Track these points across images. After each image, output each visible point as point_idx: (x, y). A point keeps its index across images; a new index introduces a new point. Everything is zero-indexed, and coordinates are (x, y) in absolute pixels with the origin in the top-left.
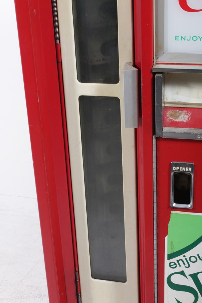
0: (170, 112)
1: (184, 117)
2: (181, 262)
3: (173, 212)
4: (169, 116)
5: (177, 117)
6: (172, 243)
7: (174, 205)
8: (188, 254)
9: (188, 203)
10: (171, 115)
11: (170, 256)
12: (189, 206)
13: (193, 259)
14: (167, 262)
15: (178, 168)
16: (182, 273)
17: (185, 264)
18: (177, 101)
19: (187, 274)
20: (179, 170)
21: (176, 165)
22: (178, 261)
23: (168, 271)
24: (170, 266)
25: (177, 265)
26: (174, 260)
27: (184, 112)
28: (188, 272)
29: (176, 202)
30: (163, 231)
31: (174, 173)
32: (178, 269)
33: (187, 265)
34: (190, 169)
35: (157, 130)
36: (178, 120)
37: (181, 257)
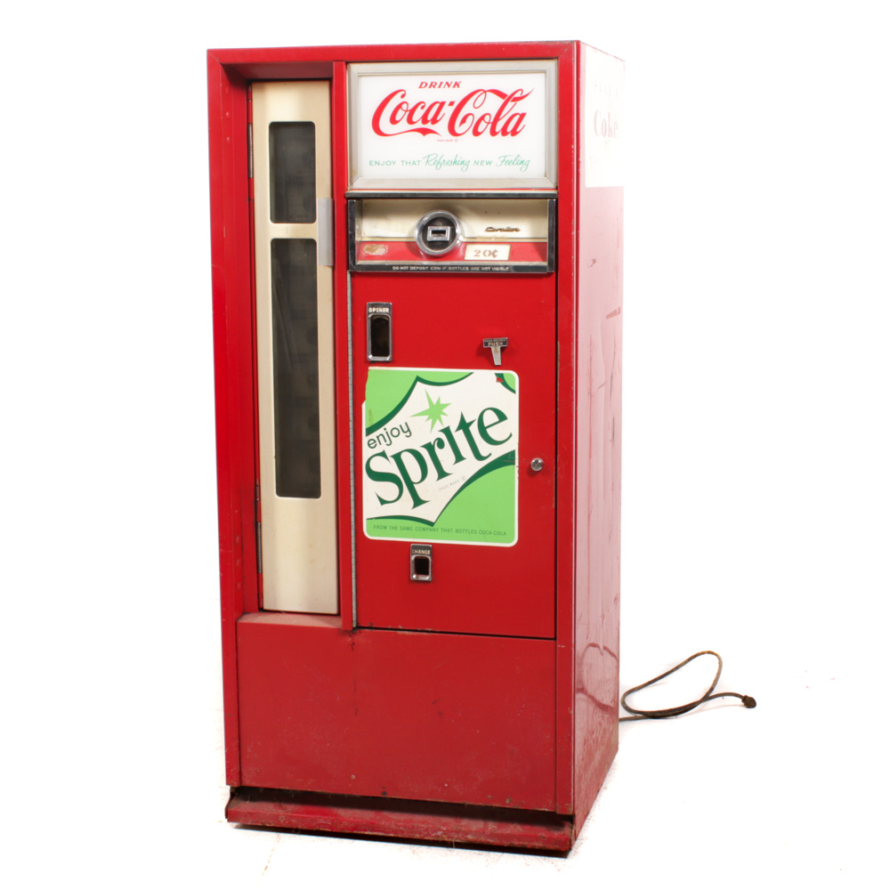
0: (367, 246)
1: (381, 251)
2: (381, 438)
3: (371, 368)
4: (366, 251)
5: (373, 251)
6: (370, 411)
7: (370, 357)
8: (389, 426)
9: (387, 355)
10: (368, 249)
11: (370, 431)
12: (388, 359)
13: (395, 432)
14: (365, 440)
15: (374, 309)
16: (383, 454)
17: (385, 441)
18: (375, 235)
19: (389, 454)
20: (375, 312)
21: (372, 306)
22: (378, 437)
23: (367, 452)
24: (369, 445)
25: (377, 442)
26: (373, 436)
27: (382, 245)
28: (390, 452)
29: (374, 355)
30: (360, 397)
31: (372, 317)
32: (379, 449)
33: (388, 442)
34: (387, 310)
35: (351, 262)
36: (374, 254)
37: (381, 431)
